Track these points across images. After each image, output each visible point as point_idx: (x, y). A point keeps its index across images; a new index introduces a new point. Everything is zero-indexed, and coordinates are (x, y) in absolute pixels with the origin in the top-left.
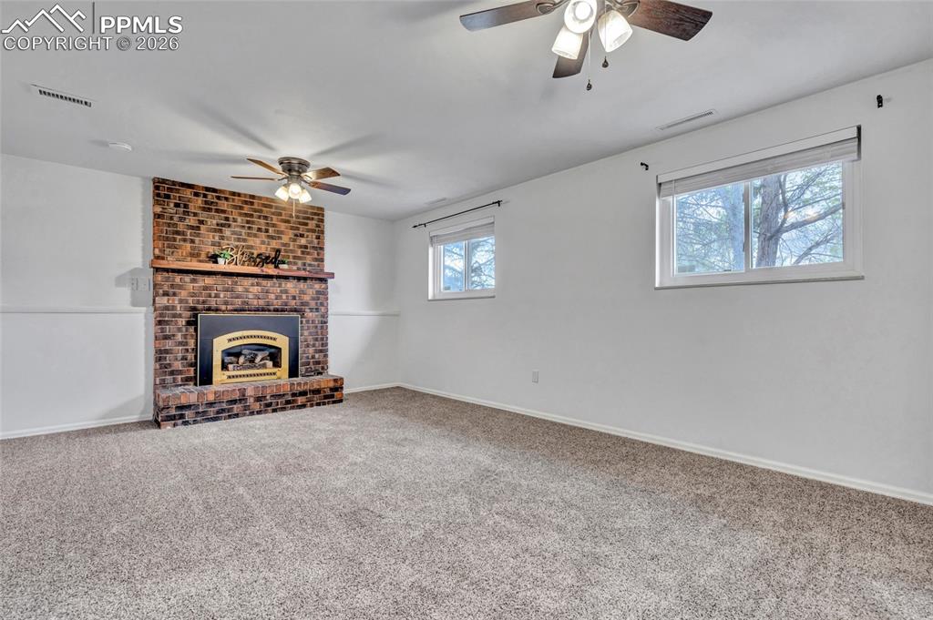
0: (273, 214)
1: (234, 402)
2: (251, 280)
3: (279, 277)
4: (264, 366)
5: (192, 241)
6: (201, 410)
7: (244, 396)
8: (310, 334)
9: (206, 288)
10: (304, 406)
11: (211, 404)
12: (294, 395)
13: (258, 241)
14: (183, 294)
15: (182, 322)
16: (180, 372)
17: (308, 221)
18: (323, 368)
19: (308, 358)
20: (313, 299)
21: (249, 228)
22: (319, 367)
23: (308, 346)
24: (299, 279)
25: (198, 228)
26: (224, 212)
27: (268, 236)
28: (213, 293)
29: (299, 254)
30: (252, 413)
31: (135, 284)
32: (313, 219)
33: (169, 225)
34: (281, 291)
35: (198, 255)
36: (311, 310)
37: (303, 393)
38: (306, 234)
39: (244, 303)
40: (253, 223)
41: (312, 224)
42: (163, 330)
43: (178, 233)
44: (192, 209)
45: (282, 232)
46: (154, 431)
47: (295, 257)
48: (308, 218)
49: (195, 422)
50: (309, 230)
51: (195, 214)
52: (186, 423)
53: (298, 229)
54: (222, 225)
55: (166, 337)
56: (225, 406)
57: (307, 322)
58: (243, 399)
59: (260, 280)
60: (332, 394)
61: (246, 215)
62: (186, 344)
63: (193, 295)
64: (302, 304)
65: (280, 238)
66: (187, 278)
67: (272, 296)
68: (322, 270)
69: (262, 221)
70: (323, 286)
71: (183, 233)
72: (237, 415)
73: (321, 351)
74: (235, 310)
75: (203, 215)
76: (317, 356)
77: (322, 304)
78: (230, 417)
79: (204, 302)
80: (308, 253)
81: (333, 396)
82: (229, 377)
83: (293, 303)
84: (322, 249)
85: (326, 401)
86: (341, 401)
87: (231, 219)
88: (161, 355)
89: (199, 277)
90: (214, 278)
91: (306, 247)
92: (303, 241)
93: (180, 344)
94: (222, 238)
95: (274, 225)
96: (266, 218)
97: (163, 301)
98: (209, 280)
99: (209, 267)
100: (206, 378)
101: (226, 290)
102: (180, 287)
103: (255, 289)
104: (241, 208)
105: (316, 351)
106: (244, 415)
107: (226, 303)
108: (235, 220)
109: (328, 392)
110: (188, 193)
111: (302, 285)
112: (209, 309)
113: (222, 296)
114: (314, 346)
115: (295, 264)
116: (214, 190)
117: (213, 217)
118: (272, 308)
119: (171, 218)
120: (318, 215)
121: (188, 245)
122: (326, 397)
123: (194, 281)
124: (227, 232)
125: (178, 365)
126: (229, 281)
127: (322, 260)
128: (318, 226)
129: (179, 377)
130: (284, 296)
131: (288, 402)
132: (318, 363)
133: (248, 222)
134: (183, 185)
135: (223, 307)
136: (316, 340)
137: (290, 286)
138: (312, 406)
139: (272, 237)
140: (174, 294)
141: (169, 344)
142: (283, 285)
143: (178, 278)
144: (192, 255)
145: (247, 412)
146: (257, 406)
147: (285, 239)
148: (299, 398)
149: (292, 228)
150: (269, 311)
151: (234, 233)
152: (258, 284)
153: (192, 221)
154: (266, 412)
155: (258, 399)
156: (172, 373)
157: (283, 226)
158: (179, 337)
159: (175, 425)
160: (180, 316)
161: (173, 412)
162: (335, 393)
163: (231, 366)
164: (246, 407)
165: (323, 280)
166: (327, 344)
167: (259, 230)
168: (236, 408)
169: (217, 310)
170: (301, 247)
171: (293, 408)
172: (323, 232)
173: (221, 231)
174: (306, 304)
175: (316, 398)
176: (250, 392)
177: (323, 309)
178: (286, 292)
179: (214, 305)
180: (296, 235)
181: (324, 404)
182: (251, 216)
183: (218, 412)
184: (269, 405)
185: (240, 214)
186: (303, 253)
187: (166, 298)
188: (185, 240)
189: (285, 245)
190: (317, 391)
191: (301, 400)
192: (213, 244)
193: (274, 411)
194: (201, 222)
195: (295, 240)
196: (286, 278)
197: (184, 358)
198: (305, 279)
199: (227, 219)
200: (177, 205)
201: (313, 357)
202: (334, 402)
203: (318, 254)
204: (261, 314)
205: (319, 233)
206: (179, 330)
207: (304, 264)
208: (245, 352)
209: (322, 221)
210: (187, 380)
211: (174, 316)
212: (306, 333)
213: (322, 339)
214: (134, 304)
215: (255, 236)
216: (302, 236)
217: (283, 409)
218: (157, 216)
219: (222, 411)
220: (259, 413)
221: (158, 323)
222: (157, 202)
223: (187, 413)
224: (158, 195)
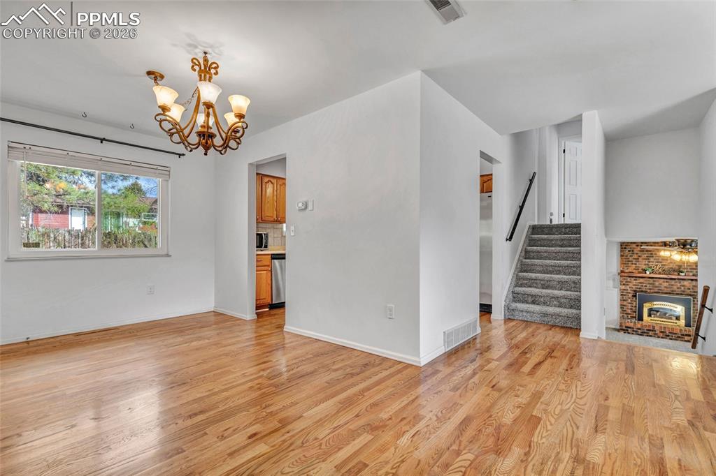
1: (650, 330)
2: (663, 280)
3: (679, 279)
5: (635, 264)
6: (635, 330)
9: (640, 283)
11: (639, 329)
12: (682, 335)
14: (631, 285)
15: (630, 295)
16: (630, 314)
25: (638, 259)
28: (644, 285)
30: (659, 337)
31: (614, 280)
33: (626, 259)
35: (638, 270)
39: (659, 290)
42: (623, 298)
43: (629, 261)
44: (635, 252)
46: (617, 332)
49: (633, 334)
51: (637, 254)
52: (629, 333)
54: (649, 257)
55: (624, 300)
58: (654, 330)
62: (632, 304)
63: (634, 285)
66: (633, 279)
67: (675, 287)
71: (632, 261)
72: (651, 336)
74: (655, 293)
75: (640, 254)
78: (648, 336)
79: (640, 288)
82: (651, 320)
83: (688, 292)
87: (654, 254)
88: (622, 306)
89: (637, 279)
90: (644, 279)
93: (630, 303)
94: (649, 262)
97: (623, 287)
98: (641, 280)
99: (644, 275)
100: (641, 318)
101: (650, 284)
102: (630, 282)
103: (666, 284)
106: (655, 337)
107: (650, 289)
110: (634, 246)
112: (642, 291)
113: (648, 286)
116: (646, 243)
117: (644, 254)
118: (675, 293)
119: (627, 256)
123: (635, 280)
124: (652, 259)
125: (629, 311)
126: (651, 281)
129: (630, 316)
130: (682, 288)
131: (679, 337)
134: (631, 243)
135: (649, 291)
137: (686, 283)
140: (627, 285)
141: (625, 303)
142: (682, 283)
143: (629, 279)
146: (661, 335)
148: (685, 337)
150: (673, 294)
152: (667, 282)
153: (635, 256)
154: (666, 338)
155: (662, 332)
156: (626, 314)
158: (629, 301)
159: (625, 333)
160: (630, 293)
161: (624, 328)
163: (652, 316)
164: (656, 334)
168: (651, 333)
176: (657, 328)
179: (644, 290)
183: (643, 333)
184: (668, 336)
188: (632, 264)
192: (645, 265)
193: (671, 339)
194: (639, 256)
197: (631, 309)
200: (629, 251)
204: (668, 295)
206: (630, 298)
208: (661, 311)
210: (633, 317)
211: (627, 293)
214: (615, 288)
217: (676, 340)
218: (622, 256)
219: (645, 332)
220: (662, 338)
221: (622, 295)
222: (621, 251)
223: (629, 329)
224: (622, 248)
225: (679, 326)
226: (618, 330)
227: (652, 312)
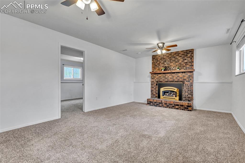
0: (177, 56)
1: (160, 103)
2: (169, 74)
3: (177, 73)
4: (173, 96)
5: (158, 67)
6: (154, 103)
7: (162, 102)
8: (186, 89)
9: (160, 77)
10: (178, 109)
12: (175, 105)
13: (173, 64)
14: (155, 78)
15: (155, 84)
16: (155, 95)
17: (188, 55)
18: (191, 100)
19: (186, 96)
20: (188, 78)
21: (170, 61)
22: (190, 99)
23: (185, 92)
24: (183, 72)
25: (159, 64)
26: (165, 59)
27: (175, 62)
28: (161, 78)
29: (184, 65)
32: (189, 54)
33: (154, 64)
34: (177, 76)
35: (160, 70)
36: (187, 81)
37: (178, 105)
38: (187, 59)
39: (167, 80)
40: (171, 59)
41: (189, 55)
42: (152, 86)
43: (156, 66)
44: (158, 60)
45: (179, 60)
47: (183, 66)
48: (188, 54)
49: (153, 106)
50: (188, 57)
51: (159, 61)
52: (151, 105)
53: (184, 58)
54: (164, 62)
55: (153, 88)
56: (158, 104)
57: (186, 85)
58: (162, 103)
59: (172, 74)
61: (170, 58)
62: (156, 89)
63: (157, 79)
64: (184, 80)
65: (179, 62)
66: (156, 75)
67: (175, 78)
68: (192, 69)
69: (174, 58)
70: (191, 74)
71: (157, 66)
73: (190, 94)
74: (166, 82)
76: (189, 95)
77: (191, 80)
78: (159, 106)
79: (159, 80)
80: (188, 64)
81: (188, 108)
82: (164, 98)
83: (181, 80)
84: (193, 62)
85: (185, 109)
86: (191, 111)
87: (166, 60)
88: (152, 91)
89: (158, 75)
90: (161, 74)
91: (187, 63)
92: (186, 61)
93: (155, 89)
94: (164, 65)
95: (177, 59)
96: (175, 57)
97: (153, 80)
98: (160, 75)
100: (159, 97)
101: (164, 77)
102: (155, 77)
103: (171, 76)
104: (169, 56)
105: (189, 94)
106: (162, 107)
107: (164, 80)
108: (167, 60)
109: (186, 107)
110: (158, 57)
111: (184, 74)
112: (160, 82)
113: (163, 78)
114: (188, 92)
115: (183, 68)
117: (162, 61)
118: (175, 81)
119: (155, 63)
120: (191, 52)
121: (158, 68)
122: (185, 108)
123: (157, 75)
124: (165, 63)
125: (155, 93)
126: (164, 75)
127: (193, 66)
128: (191, 55)
129: (155, 96)
130: (178, 78)
131: (173, 107)
132: (189, 98)
133: (170, 60)
134: (157, 55)
135: (163, 81)
136: (189, 90)
137: (180, 75)
138: (180, 109)
139: (176, 62)
140: (154, 79)
142: (178, 75)
143: (155, 75)
144: (158, 70)
145: (163, 106)
146: (165, 106)
147: (180, 62)
148: (176, 106)
149: (182, 58)
150: (174, 82)
151: (167, 63)
152: (171, 75)
153: (158, 62)
154: (167, 107)
155: (165, 104)
156: (153, 95)
157: (179, 58)
158: (155, 88)
159: (149, 105)
160: (155, 83)
161: (149, 102)
162: (189, 108)
163: (165, 95)
164: (163, 105)
165: (192, 72)
166: (192, 92)
167: (173, 61)
168: (160, 105)
169: (162, 82)
170: (185, 63)
171: (174, 108)
172: (193, 57)
173: (164, 63)
178: (179, 76)
179: (161, 81)
180: (184, 60)
181: (184, 110)
182: (171, 58)
183: (157, 105)
184: (168, 106)
185: (168, 58)
186: (186, 64)
187: (153, 79)
188: (157, 67)
189: (180, 63)
190: (182, 106)
191: (177, 107)
193: (169, 108)
194: (160, 62)
195: (183, 61)
196: (179, 72)
197: (155, 92)
198: (185, 72)
199: (165, 60)
200: (156, 60)
201: (187, 96)
202: (188, 110)
203: (191, 64)
204: (172, 83)
205: (192, 57)
206: (155, 86)
207: (186, 68)
208: (169, 92)
209: (193, 53)
210: (156, 97)
211: (154, 83)
212: (185, 88)
213: (191, 90)
215: (172, 63)
216: (185, 59)
217: (172, 108)
218: (153, 63)
219: (158, 105)
220: (166, 107)
221: (152, 84)
222: (152, 60)
223: (151, 103)
224: (153, 59)
225: (176, 100)
227: (166, 93)
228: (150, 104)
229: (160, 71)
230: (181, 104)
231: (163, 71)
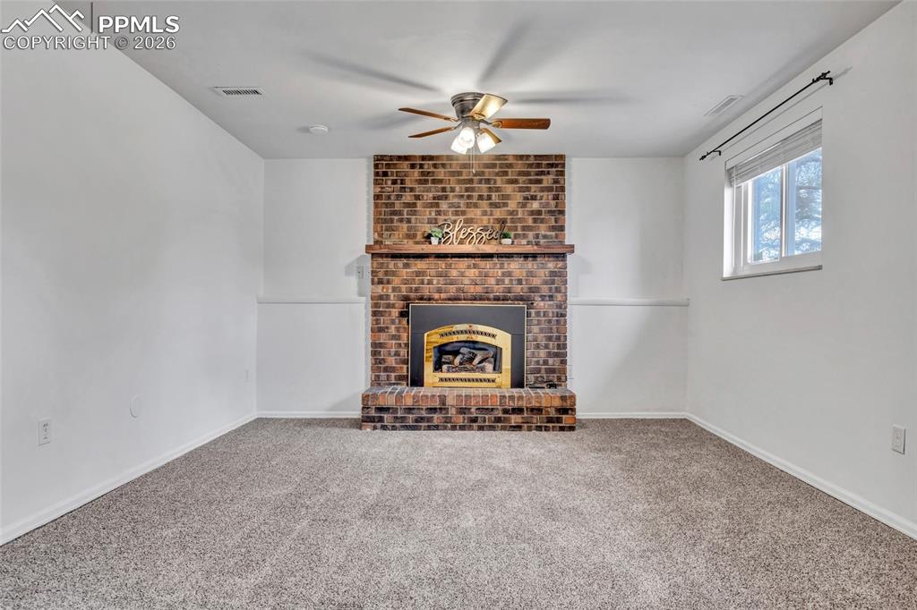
0: (497, 174)
1: (433, 410)
2: (466, 261)
3: (500, 256)
4: (483, 370)
5: (409, 221)
6: (399, 415)
7: (444, 404)
8: (541, 331)
9: (418, 274)
10: (518, 428)
11: (409, 410)
12: (505, 411)
13: (478, 211)
14: (396, 281)
15: (395, 312)
16: (393, 369)
17: (542, 177)
18: (559, 379)
19: (538, 362)
20: (546, 283)
21: (469, 197)
22: (554, 377)
23: (538, 347)
24: (526, 256)
25: (414, 205)
26: (441, 181)
27: (491, 204)
28: (426, 279)
29: (530, 222)
30: (454, 428)
31: (360, 272)
32: (548, 173)
33: (387, 205)
34: (503, 274)
35: (415, 236)
36: (543, 298)
37: (519, 411)
38: (539, 194)
39: (459, 290)
40: (473, 190)
41: (547, 180)
42: (377, 322)
43: (394, 213)
44: (408, 184)
45: (507, 197)
46: (355, 431)
47: (524, 228)
48: (542, 173)
49: (394, 428)
50: (542, 190)
51: (412, 190)
52: (384, 428)
53: (528, 189)
54: (439, 198)
55: (381, 330)
56: (424, 414)
57: (538, 314)
58: (443, 409)
59: (478, 261)
60: (561, 418)
61: (465, 182)
62: (398, 338)
63: (405, 282)
64: (532, 290)
65: (505, 205)
66: (400, 263)
67: (493, 281)
68: (562, 242)
69: (484, 186)
70: (560, 264)
71: (400, 213)
72: (437, 427)
73: (556, 355)
74: (449, 299)
75: (419, 188)
76: (551, 361)
77: (558, 290)
78: (429, 428)
79: (417, 290)
80: (542, 221)
81: (559, 420)
82: (441, 380)
83: (518, 289)
84: (562, 212)
85: (551, 425)
86: (572, 428)
87: (448, 189)
88: (376, 348)
89: (412, 261)
90: (427, 261)
91: (539, 213)
92: (535, 205)
93: (394, 337)
94: (439, 213)
95: (498, 190)
96: (488, 181)
97: (379, 289)
98: (421, 265)
99: (426, 249)
100: (417, 381)
101: (439, 275)
102: (394, 274)
103: (472, 273)
104: (460, 173)
105: (550, 355)
106: (445, 428)
107: (439, 291)
108: (453, 190)
109: (553, 414)
110: (405, 166)
111: (530, 264)
112: (421, 299)
113: (435, 282)
114: (546, 347)
115: (525, 236)
116: (431, 158)
117: (428, 190)
118: (491, 296)
119: (389, 197)
120: (557, 166)
121: (405, 225)
122: (550, 420)
123: (406, 266)
124: (444, 205)
125: (391, 361)
126: (442, 264)
127: (562, 228)
128: (556, 182)
129: (393, 375)
130: (507, 281)
131: (498, 420)
132: (552, 371)
133: (467, 190)
134: (399, 158)
135: (436, 296)
136: (550, 339)
137: (514, 266)
138: (530, 429)
139: (495, 205)
140: (388, 282)
141: (383, 337)
142: (506, 266)
143: (391, 264)
144: (408, 236)
145: (449, 425)
146: (460, 419)
147: (512, 205)
148: (513, 417)
149: (521, 189)
150: (488, 299)
151: (451, 205)
152: (475, 266)
153: (408, 198)
154: (470, 428)
155: (462, 411)
156: (386, 370)
157: (509, 189)
158: (393, 330)
159: (375, 428)
160: (393, 306)
161: (373, 413)
162: (564, 416)
163: (445, 367)
164: (448, 420)
165: (561, 256)
166: (565, 346)
167: (481, 197)
168: (437, 418)
169: (430, 299)
170: (532, 213)
171: (504, 428)
172: (563, 189)
173: (437, 205)
174: (533, 290)
175: (537, 419)
176: (450, 401)
177: (559, 296)
178: (509, 274)
179: (426, 294)
180: (526, 198)
181: (547, 429)
182: (471, 181)
183: (416, 421)
184: (474, 420)
185: (459, 182)
186: (535, 221)
187: (381, 286)
188: (401, 221)
189: (511, 213)
190: (539, 410)
191: (515, 419)
192: (430, 222)
193: (481, 428)
194: (417, 198)
195: (524, 206)
196: (509, 256)
197: (397, 354)
198: (534, 256)
199: (444, 190)
200: (394, 182)
201: (545, 362)
202: (562, 429)
203: (556, 222)
204: (477, 304)
205: (559, 191)
206: (393, 322)
207: (537, 236)
208: (464, 350)
209: (562, 173)
210: (400, 378)
211: (388, 306)
212: (535, 329)
213: (558, 338)
214: (361, 294)
215: (476, 206)
216: (534, 198)
217: (492, 428)
218: (377, 197)
219: (421, 419)
220: (462, 428)
221: (375, 314)
222: (376, 182)
223: (385, 416)
224: (377, 174)
225: (499, 387)
226: (358, 424)
227: (446, 358)
228: (381, 420)
229: (417, 243)
230: (534, 404)
231: (434, 241)
